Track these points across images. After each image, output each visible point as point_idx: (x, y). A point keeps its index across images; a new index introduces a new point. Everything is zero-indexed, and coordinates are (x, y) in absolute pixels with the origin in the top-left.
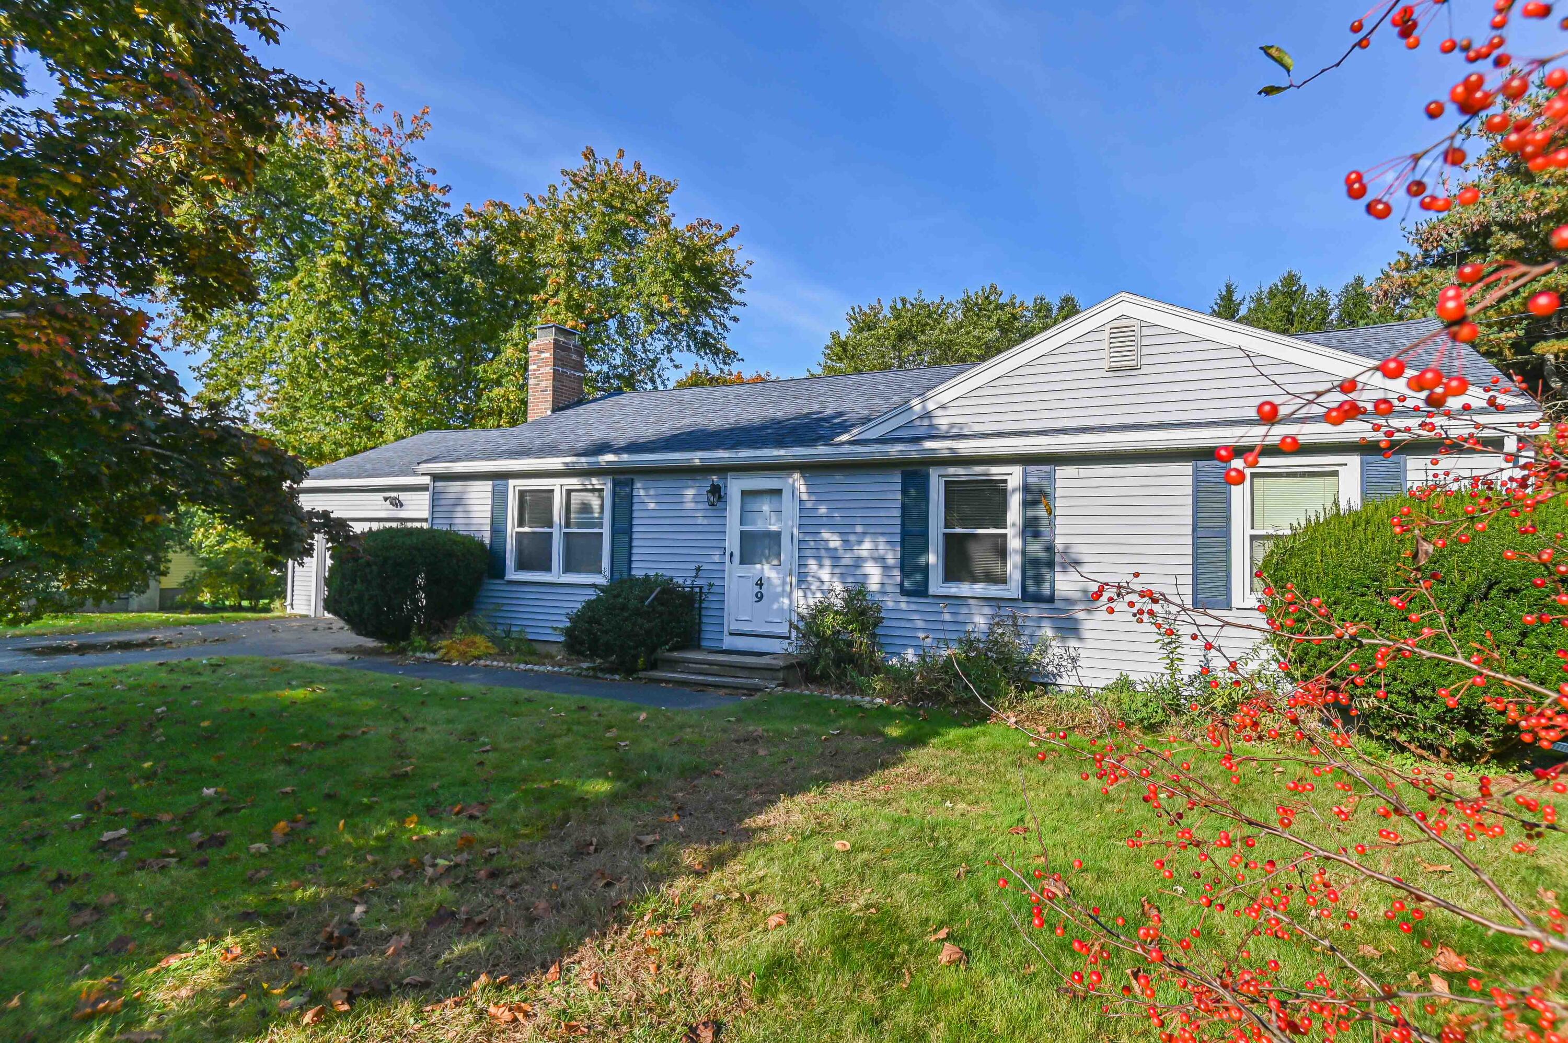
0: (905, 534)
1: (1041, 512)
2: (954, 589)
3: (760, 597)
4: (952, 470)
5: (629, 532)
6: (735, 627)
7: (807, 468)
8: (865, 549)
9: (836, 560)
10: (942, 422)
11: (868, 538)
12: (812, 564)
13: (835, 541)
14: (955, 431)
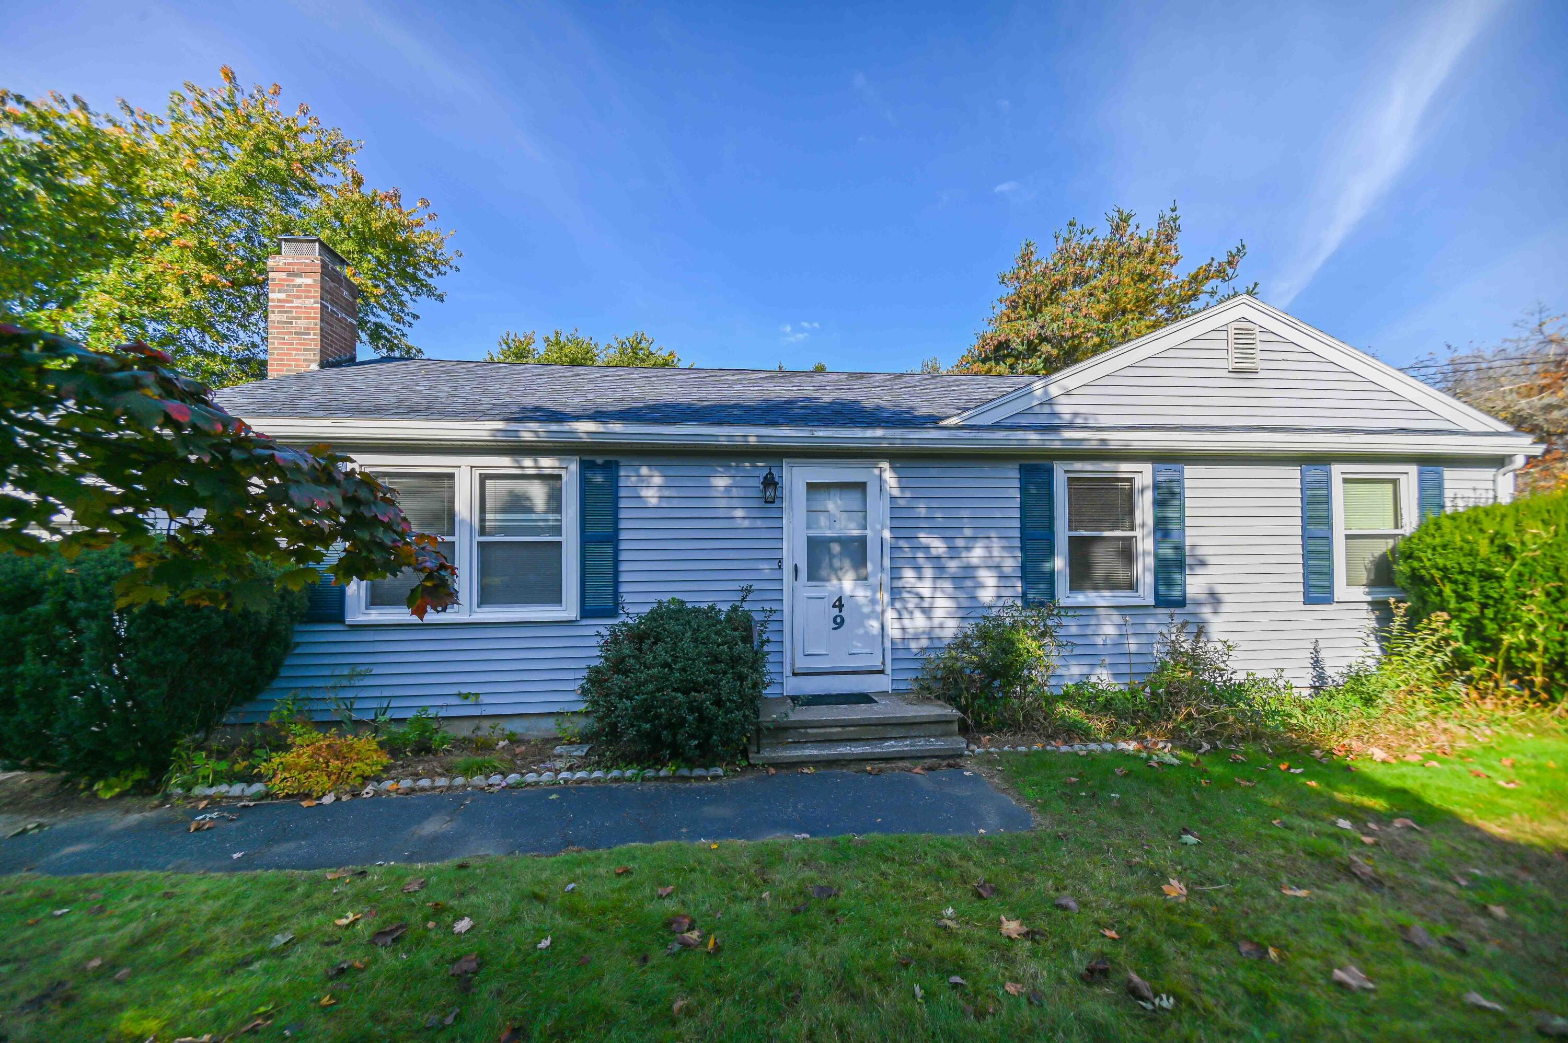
0: (1025, 538)
1: (1171, 512)
2: (1081, 599)
3: (839, 623)
4: (1078, 466)
5: (613, 539)
6: (801, 665)
7: (897, 457)
8: (977, 554)
9: (940, 570)
10: (1065, 409)
11: (980, 543)
12: (909, 574)
13: (938, 546)
14: (1079, 421)
